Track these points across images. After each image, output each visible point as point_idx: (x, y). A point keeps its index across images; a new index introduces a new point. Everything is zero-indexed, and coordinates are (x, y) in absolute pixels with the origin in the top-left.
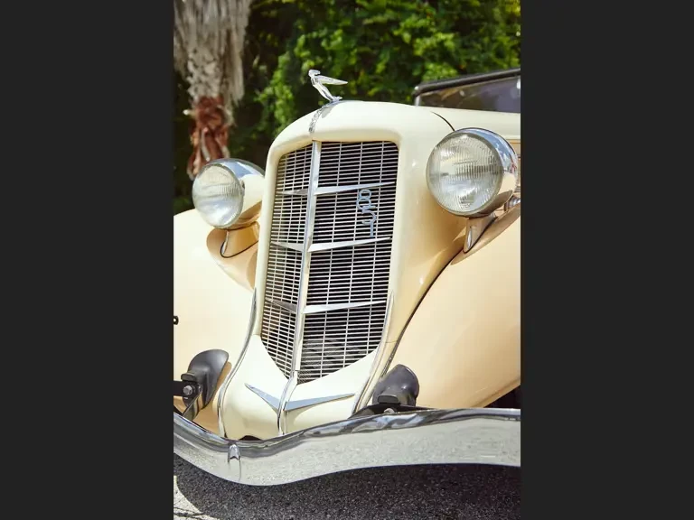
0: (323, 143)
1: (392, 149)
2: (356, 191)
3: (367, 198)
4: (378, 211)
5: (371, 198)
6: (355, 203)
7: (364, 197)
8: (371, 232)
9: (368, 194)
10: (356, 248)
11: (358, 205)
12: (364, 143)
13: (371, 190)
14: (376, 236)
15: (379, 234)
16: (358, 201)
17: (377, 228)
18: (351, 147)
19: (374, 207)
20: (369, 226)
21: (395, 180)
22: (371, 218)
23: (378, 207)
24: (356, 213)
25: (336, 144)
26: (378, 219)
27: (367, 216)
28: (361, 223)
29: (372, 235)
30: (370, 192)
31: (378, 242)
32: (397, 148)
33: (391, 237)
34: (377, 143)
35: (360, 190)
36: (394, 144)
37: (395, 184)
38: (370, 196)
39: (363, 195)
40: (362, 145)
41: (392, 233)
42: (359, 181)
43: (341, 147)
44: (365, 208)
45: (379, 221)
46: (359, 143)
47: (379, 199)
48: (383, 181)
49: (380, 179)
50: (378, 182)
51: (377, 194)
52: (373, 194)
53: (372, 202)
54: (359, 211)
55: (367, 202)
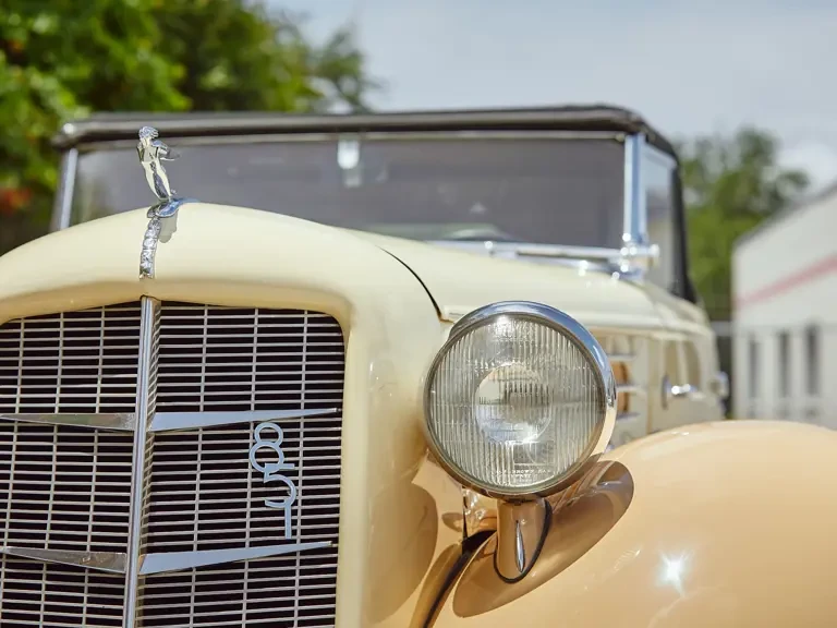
0: (165, 303)
1: (328, 334)
2: (246, 426)
3: (275, 445)
4: (300, 478)
5: (283, 445)
6: (246, 456)
7: (268, 443)
8: (288, 528)
9: (275, 435)
10: (252, 565)
11: (252, 460)
12: (262, 311)
13: (282, 425)
14: (299, 537)
15: (304, 532)
16: (252, 451)
17: (299, 517)
18: (231, 319)
19: (292, 467)
20: (282, 513)
21: (340, 405)
22: (285, 493)
23: (301, 468)
24: (249, 480)
25: (194, 309)
26: (301, 498)
27: (277, 489)
28: (262, 504)
29: (288, 536)
30: (281, 432)
31: (303, 553)
32: (338, 330)
33: (336, 540)
34: (290, 315)
35: (256, 424)
36: (332, 320)
37: (340, 415)
38: (281, 439)
39: (263, 436)
40: (256, 316)
41: (336, 530)
42: (252, 403)
43: (206, 317)
44: (270, 471)
45: (305, 502)
46: (251, 311)
47: (301, 449)
48: (308, 406)
49: (303, 401)
50: (297, 406)
51: (297, 435)
52: (286, 435)
53: (287, 454)
54: (255, 475)
55: (275, 455)
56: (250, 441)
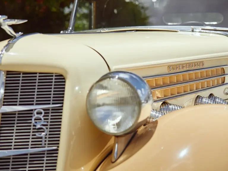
0: (8, 72)
1: (61, 79)
2: (32, 110)
3: (41, 116)
4: (49, 127)
5: (44, 116)
6: (31, 120)
7: (39, 116)
8: (43, 143)
9: (41, 113)
10: (31, 154)
11: (33, 121)
12: (40, 73)
13: (44, 110)
14: (47, 145)
15: (49, 144)
16: (33, 118)
17: (47, 139)
19: (46, 123)
20: (41, 138)
21: (63, 103)
22: (43, 132)
23: (49, 124)
24: (32, 127)
25: (18, 73)
26: (48, 133)
27: (40, 130)
28: (35, 135)
29: (43, 145)
30: (43, 112)
31: (48, 151)
32: (64, 79)
33: (58, 147)
34: (49, 74)
35: (35, 110)
36: (61, 76)
37: (62, 106)
38: (43, 114)
39: (38, 113)
40: (38, 75)
41: (58, 144)
42: (35, 102)
43: (21, 76)
44: (39, 124)
45: (50, 135)
46: (36, 73)
47: (50, 117)
48: (53, 104)
49: (51, 102)
50: (49, 104)
51: (48, 113)
52: (45, 113)
53: (45, 119)
54: (34, 126)
55: (41, 119)
56: (33, 115)
